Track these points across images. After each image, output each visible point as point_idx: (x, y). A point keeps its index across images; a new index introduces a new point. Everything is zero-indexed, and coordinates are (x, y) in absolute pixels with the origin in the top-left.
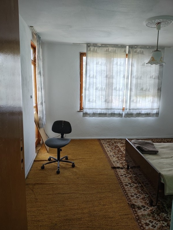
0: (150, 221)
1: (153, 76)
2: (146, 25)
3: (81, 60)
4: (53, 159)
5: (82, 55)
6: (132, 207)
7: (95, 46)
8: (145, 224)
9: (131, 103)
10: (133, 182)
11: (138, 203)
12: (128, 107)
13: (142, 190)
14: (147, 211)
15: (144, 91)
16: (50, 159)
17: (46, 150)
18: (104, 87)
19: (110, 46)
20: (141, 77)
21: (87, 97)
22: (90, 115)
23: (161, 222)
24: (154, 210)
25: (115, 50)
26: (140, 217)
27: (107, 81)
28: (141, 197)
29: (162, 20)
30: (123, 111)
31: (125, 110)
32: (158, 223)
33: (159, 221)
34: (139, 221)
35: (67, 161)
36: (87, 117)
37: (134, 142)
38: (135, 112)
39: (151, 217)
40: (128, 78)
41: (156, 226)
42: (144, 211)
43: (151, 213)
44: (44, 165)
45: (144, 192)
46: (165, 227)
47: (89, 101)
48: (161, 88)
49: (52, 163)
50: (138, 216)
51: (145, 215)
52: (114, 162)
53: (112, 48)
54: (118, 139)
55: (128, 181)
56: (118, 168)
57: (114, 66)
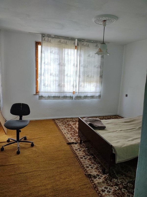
0: (105, 188)
1: (96, 66)
2: (95, 21)
3: (37, 48)
4: (12, 140)
5: (37, 43)
6: (89, 177)
7: (49, 37)
8: (101, 191)
9: (80, 87)
10: (86, 154)
11: (93, 173)
12: (77, 91)
13: (95, 161)
14: (101, 179)
15: (90, 77)
16: (8, 141)
17: (4, 132)
18: (57, 73)
19: (62, 38)
20: (87, 66)
21: (43, 82)
22: (45, 98)
23: (114, 187)
24: (107, 178)
25: (66, 42)
26: (97, 185)
27: (60, 68)
28: (95, 167)
29: (108, 18)
30: (73, 94)
31: (75, 94)
32: (112, 188)
33: (112, 186)
34: (96, 189)
35: (26, 141)
36: (43, 100)
37: (85, 120)
38: (83, 95)
39: (105, 184)
40: (77, 66)
41: (110, 191)
42: (99, 179)
43: (105, 180)
44: (4, 147)
45: (96, 163)
46: (118, 191)
47: (44, 85)
48: (102, 75)
49: (11, 144)
50: (95, 184)
51: (101, 183)
52: (68, 138)
53: (64, 40)
54: (70, 118)
55: (82, 154)
56: (73, 143)
57: (65, 55)
